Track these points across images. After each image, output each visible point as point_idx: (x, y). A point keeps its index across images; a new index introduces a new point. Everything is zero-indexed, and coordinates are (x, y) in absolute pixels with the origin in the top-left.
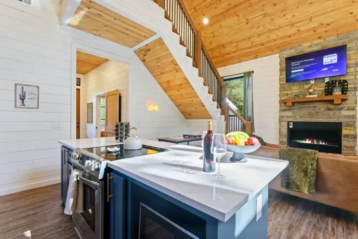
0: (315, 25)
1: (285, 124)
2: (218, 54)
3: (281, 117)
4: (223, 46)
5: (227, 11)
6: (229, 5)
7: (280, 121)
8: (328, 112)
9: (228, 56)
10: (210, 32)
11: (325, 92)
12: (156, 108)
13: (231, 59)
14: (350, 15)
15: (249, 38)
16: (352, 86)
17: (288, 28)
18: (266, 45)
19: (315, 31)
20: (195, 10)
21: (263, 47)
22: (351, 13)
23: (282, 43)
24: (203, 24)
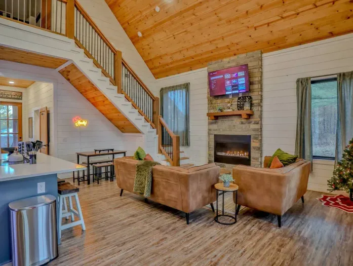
0: (229, 43)
1: (212, 137)
2: (157, 65)
3: (210, 130)
4: (161, 57)
5: (156, 26)
6: (155, 22)
7: (209, 134)
8: (242, 125)
9: (167, 67)
10: (146, 44)
11: (238, 107)
12: (84, 123)
13: (171, 69)
14: (250, 38)
15: (180, 51)
16: (257, 101)
17: (208, 44)
18: (195, 59)
19: (229, 49)
20: (128, 24)
21: (193, 60)
22: (250, 36)
23: (207, 57)
24: (138, 37)
